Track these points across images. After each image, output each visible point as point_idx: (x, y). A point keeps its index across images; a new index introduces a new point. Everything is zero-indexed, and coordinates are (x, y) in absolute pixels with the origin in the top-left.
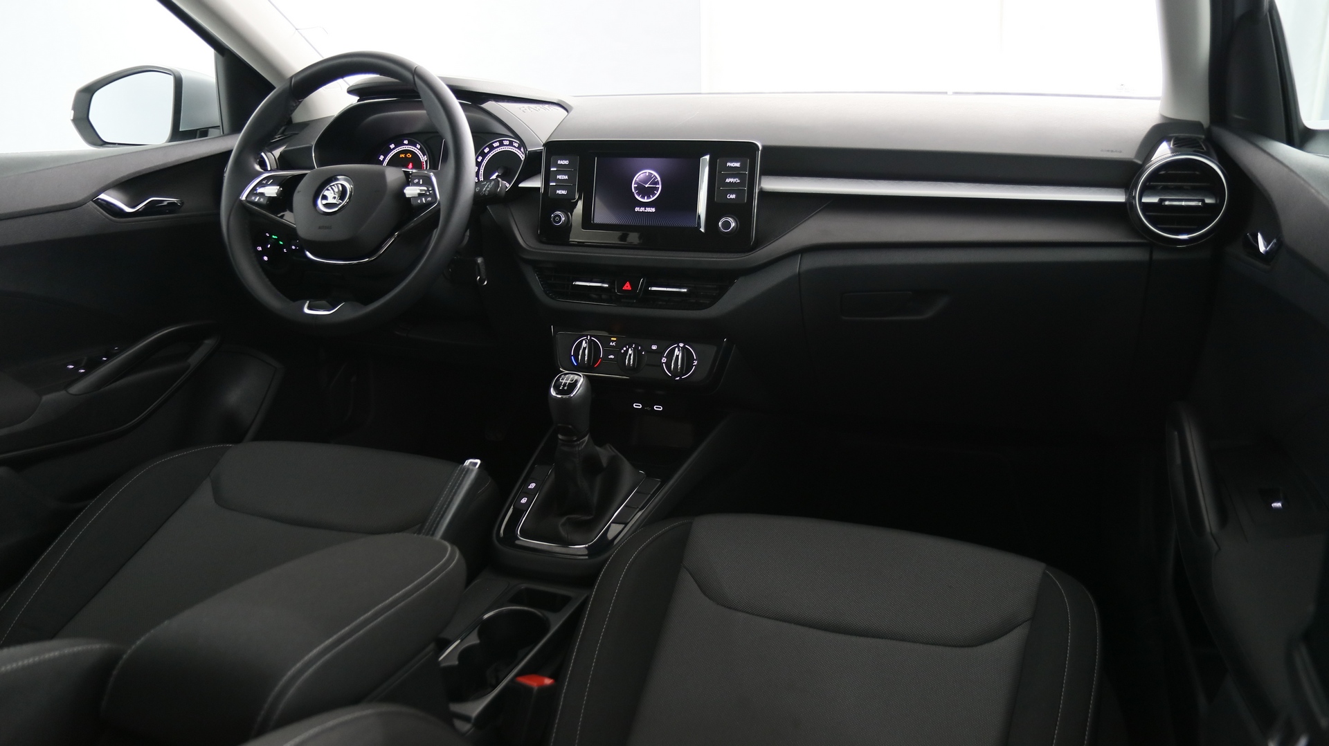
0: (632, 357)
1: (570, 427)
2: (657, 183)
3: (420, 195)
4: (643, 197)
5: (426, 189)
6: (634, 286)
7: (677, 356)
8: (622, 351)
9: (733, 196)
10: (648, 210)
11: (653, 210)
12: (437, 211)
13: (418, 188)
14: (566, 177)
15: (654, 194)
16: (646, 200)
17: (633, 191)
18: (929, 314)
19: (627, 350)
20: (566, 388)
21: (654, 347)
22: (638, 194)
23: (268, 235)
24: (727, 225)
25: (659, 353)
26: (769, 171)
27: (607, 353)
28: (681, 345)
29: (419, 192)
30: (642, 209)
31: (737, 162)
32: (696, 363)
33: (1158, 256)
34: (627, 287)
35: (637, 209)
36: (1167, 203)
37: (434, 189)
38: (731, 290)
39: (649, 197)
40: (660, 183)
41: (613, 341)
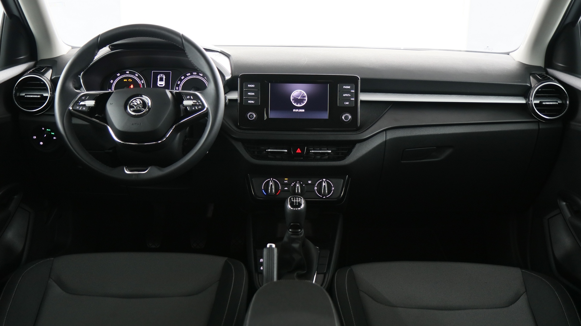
0: (299, 188)
1: (298, 224)
2: (304, 97)
3: (193, 105)
4: (297, 104)
5: (195, 101)
6: (303, 150)
7: (325, 186)
8: (292, 185)
9: (347, 103)
10: (301, 110)
11: (303, 110)
12: (206, 114)
13: (192, 101)
14: (254, 94)
15: (303, 103)
16: (299, 105)
17: (292, 101)
18: (442, 157)
19: (295, 185)
20: (297, 204)
21: (310, 182)
22: (295, 102)
23: (43, 129)
24: (346, 118)
25: (313, 185)
26: (366, 90)
27: (283, 188)
28: (324, 180)
29: (192, 103)
30: (297, 110)
31: (348, 86)
32: (333, 189)
33: (541, 127)
34: (299, 151)
35: (294, 110)
36: (544, 103)
37: (202, 102)
38: (354, 150)
39: (300, 104)
40: (306, 97)
41: (286, 180)
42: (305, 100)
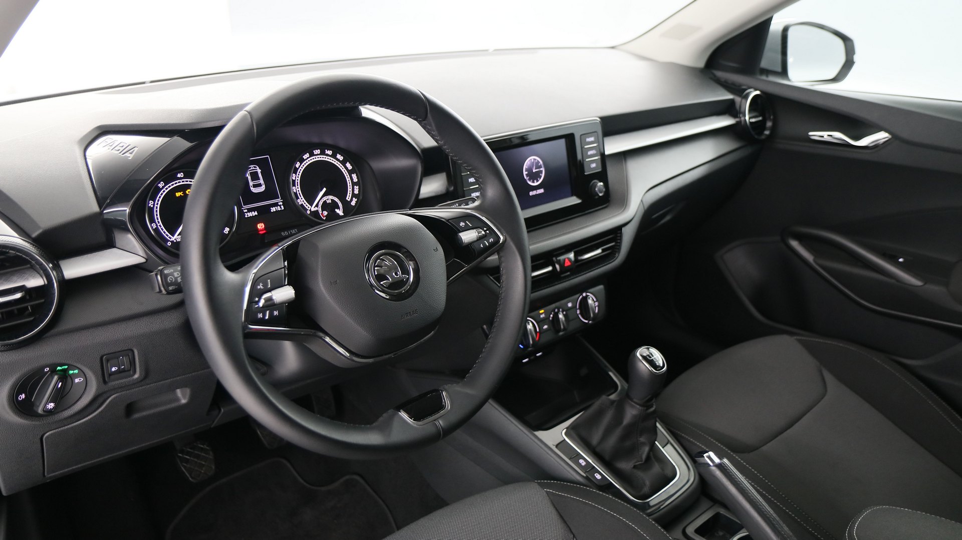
0: (564, 320)
3: (480, 239)
4: (533, 182)
6: (571, 261)
8: (551, 318)
9: (594, 165)
10: (539, 191)
11: (543, 191)
15: (540, 177)
16: (536, 184)
17: (525, 178)
21: (570, 305)
22: (530, 180)
24: (601, 189)
25: (574, 308)
27: (541, 328)
28: (584, 294)
29: (477, 235)
30: (535, 192)
31: (592, 137)
32: (597, 304)
34: (567, 263)
35: (531, 193)
39: (537, 180)
40: (543, 166)
41: (542, 314)
42: (541, 172)
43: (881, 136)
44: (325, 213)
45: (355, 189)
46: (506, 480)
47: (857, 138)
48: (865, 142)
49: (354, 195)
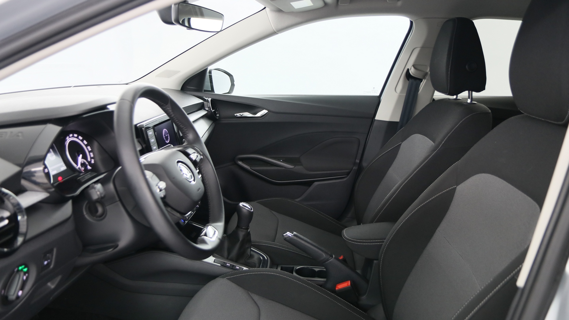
17: (164, 139)
39: (168, 140)
40: (168, 133)
43: (264, 112)
44: (83, 169)
45: (91, 155)
46: (190, 295)
47: (256, 114)
48: (259, 115)
49: (91, 158)
